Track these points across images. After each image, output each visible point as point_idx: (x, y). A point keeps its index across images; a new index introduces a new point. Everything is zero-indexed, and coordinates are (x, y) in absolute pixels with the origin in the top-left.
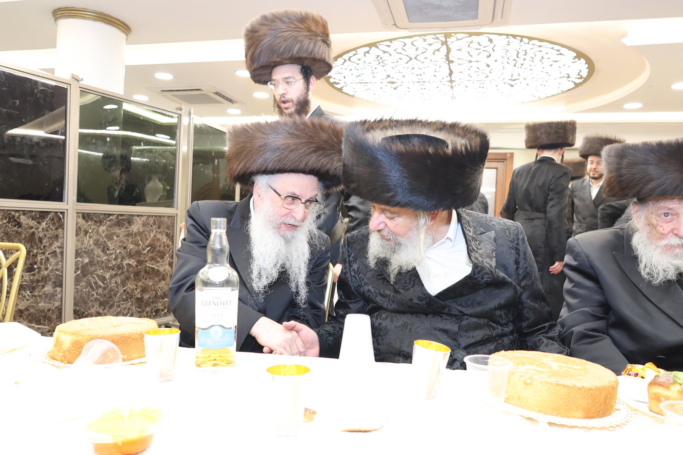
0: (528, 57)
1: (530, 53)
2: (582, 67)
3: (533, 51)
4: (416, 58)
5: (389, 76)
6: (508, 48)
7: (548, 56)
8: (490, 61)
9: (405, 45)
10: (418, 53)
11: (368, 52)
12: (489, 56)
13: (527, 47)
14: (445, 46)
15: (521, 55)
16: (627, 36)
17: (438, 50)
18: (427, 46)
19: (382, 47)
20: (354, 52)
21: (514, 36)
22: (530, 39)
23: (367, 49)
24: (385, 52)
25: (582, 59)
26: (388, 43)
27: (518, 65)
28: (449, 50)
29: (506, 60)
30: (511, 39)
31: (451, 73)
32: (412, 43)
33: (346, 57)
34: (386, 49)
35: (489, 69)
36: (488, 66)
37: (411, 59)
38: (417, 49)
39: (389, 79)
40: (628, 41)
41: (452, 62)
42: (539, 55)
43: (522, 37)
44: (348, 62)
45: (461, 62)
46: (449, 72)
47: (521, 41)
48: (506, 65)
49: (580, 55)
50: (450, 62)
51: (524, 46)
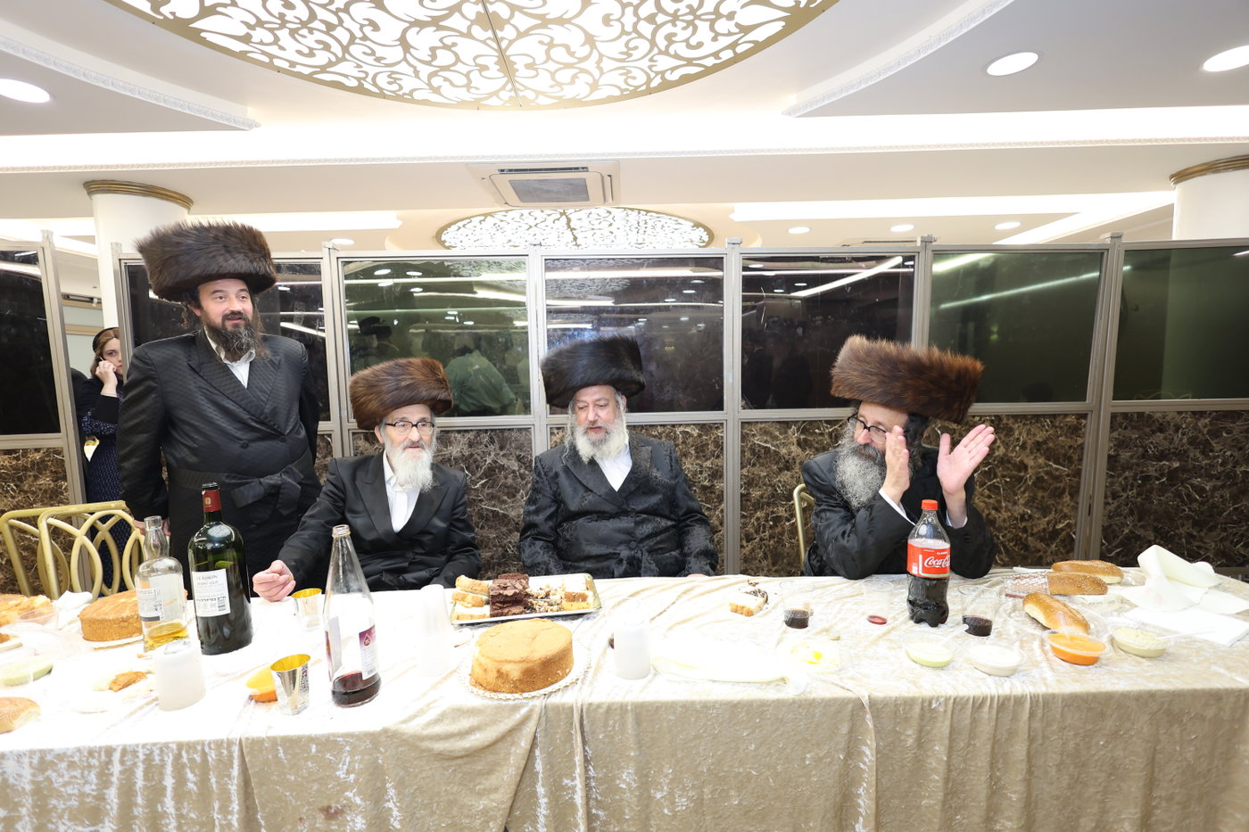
0: (649, 226)
1: (650, 223)
2: (701, 233)
3: (654, 220)
4: (536, 226)
5: (510, 241)
6: (627, 218)
7: (668, 225)
8: (611, 229)
9: (522, 215)
10: (537, 221)
11: (484, 220)
12: (611, 225)
13: (646, 218)
14: (564, 217)
15: (642, 224)
16: (734, 212)
17: (558, 219)
18: (545, 216)
19: (499, 216)
20: (468, 221)
21: (632, 209)
22: (648, 212)
23: (483, 218)
24: (502, 221)
25: (700, 228)
26: (504, 213)
27: (642, 232)
28: (569, 220)
29: (628, 228)
30: (630, 212)
31: (575, 239)
32: (530, 214)
33: (460, 224)
34: (504, 218)
35: (613, 235)
36: (612, 233)
37: (531, 227)
38: (536, 219)
39: (511, 244)
40: (736, 217)
41: (575, 229)
42: (659, 225)
43: (639, 210)
44: (463, 228)
45: (583, 229)
46: (572, 237)
47: (639, 213)
48: (629, 232)
49: (697, 225)
50: (572, 229)
51: (643, 217)
